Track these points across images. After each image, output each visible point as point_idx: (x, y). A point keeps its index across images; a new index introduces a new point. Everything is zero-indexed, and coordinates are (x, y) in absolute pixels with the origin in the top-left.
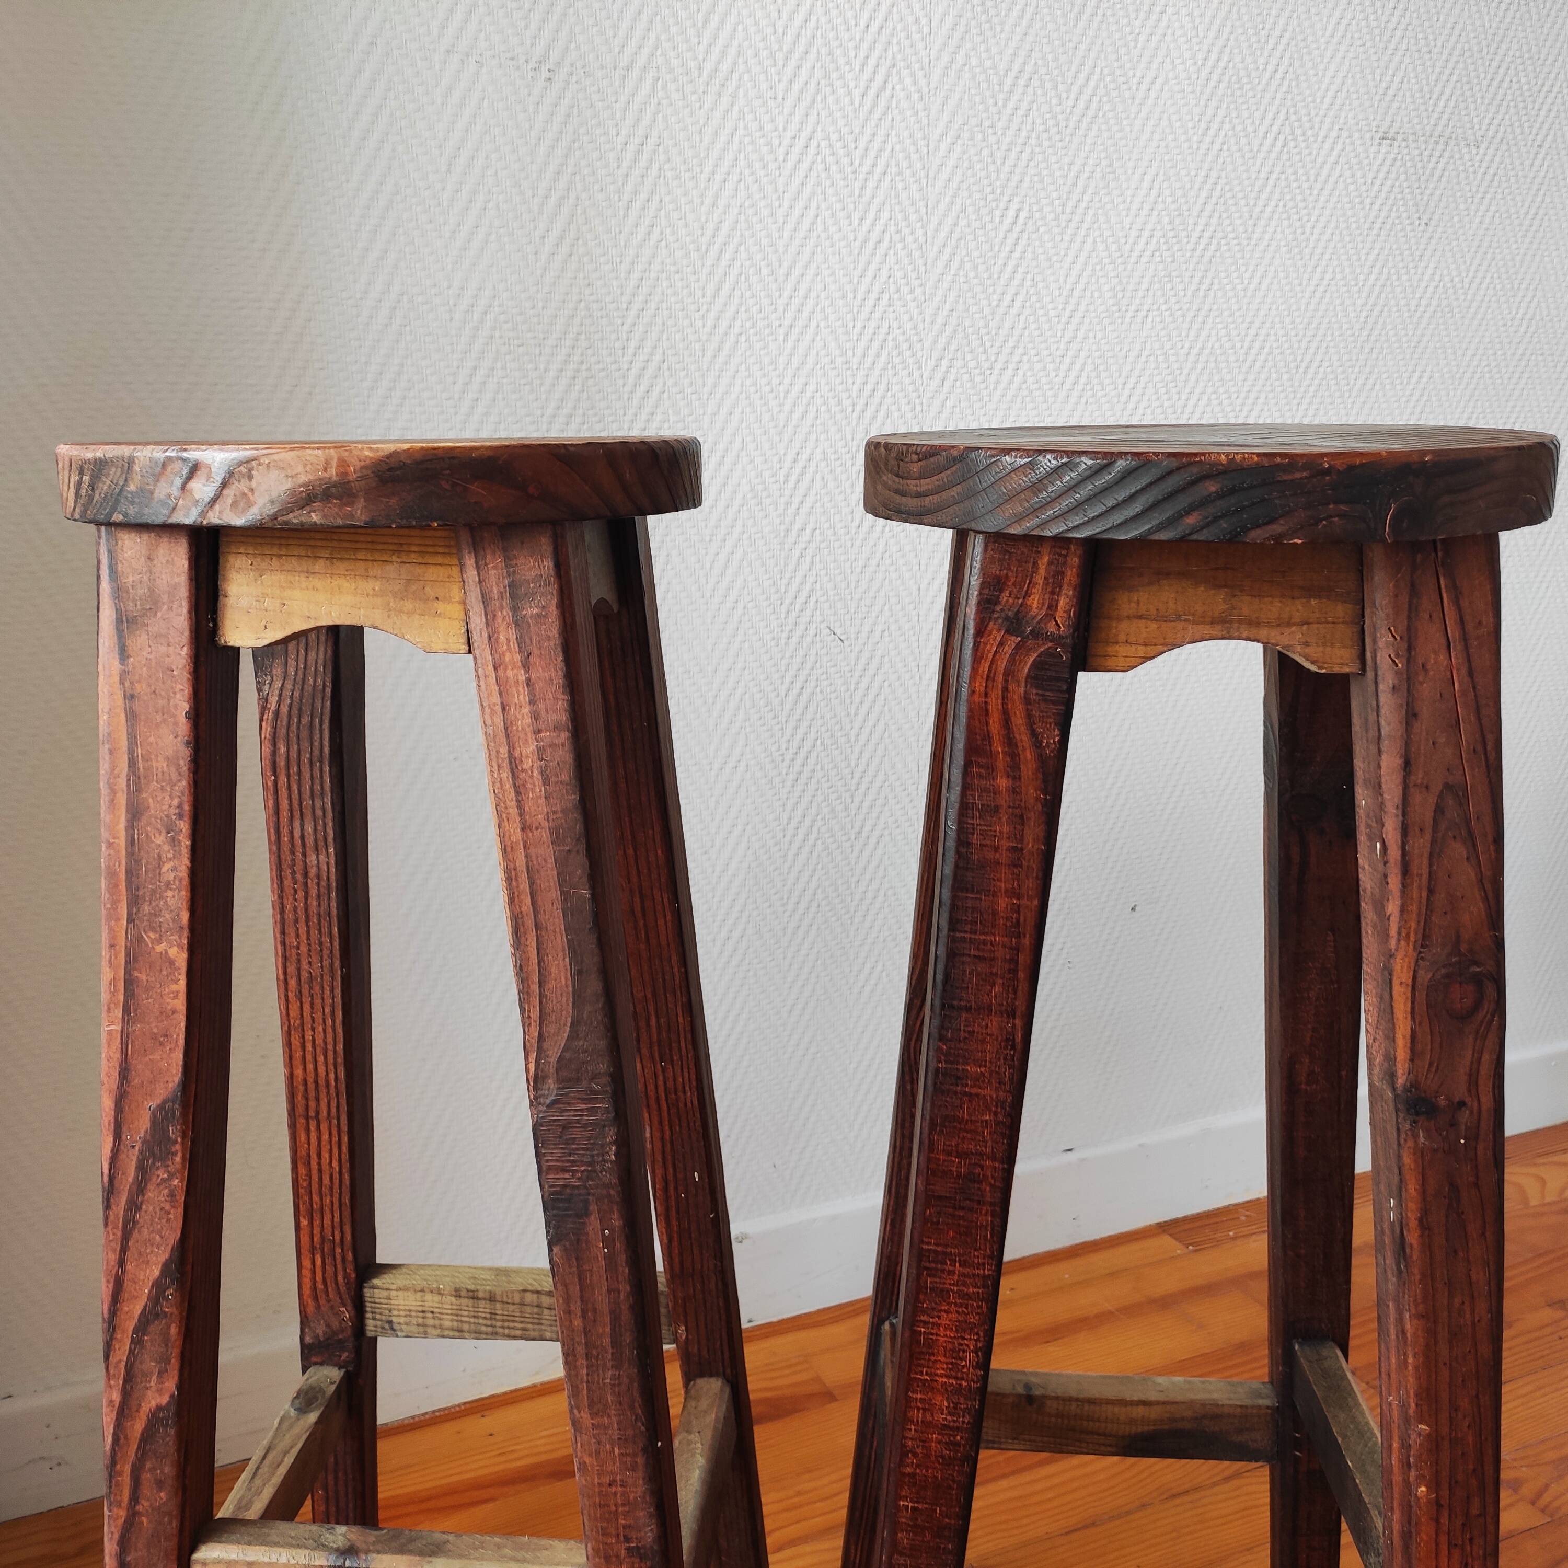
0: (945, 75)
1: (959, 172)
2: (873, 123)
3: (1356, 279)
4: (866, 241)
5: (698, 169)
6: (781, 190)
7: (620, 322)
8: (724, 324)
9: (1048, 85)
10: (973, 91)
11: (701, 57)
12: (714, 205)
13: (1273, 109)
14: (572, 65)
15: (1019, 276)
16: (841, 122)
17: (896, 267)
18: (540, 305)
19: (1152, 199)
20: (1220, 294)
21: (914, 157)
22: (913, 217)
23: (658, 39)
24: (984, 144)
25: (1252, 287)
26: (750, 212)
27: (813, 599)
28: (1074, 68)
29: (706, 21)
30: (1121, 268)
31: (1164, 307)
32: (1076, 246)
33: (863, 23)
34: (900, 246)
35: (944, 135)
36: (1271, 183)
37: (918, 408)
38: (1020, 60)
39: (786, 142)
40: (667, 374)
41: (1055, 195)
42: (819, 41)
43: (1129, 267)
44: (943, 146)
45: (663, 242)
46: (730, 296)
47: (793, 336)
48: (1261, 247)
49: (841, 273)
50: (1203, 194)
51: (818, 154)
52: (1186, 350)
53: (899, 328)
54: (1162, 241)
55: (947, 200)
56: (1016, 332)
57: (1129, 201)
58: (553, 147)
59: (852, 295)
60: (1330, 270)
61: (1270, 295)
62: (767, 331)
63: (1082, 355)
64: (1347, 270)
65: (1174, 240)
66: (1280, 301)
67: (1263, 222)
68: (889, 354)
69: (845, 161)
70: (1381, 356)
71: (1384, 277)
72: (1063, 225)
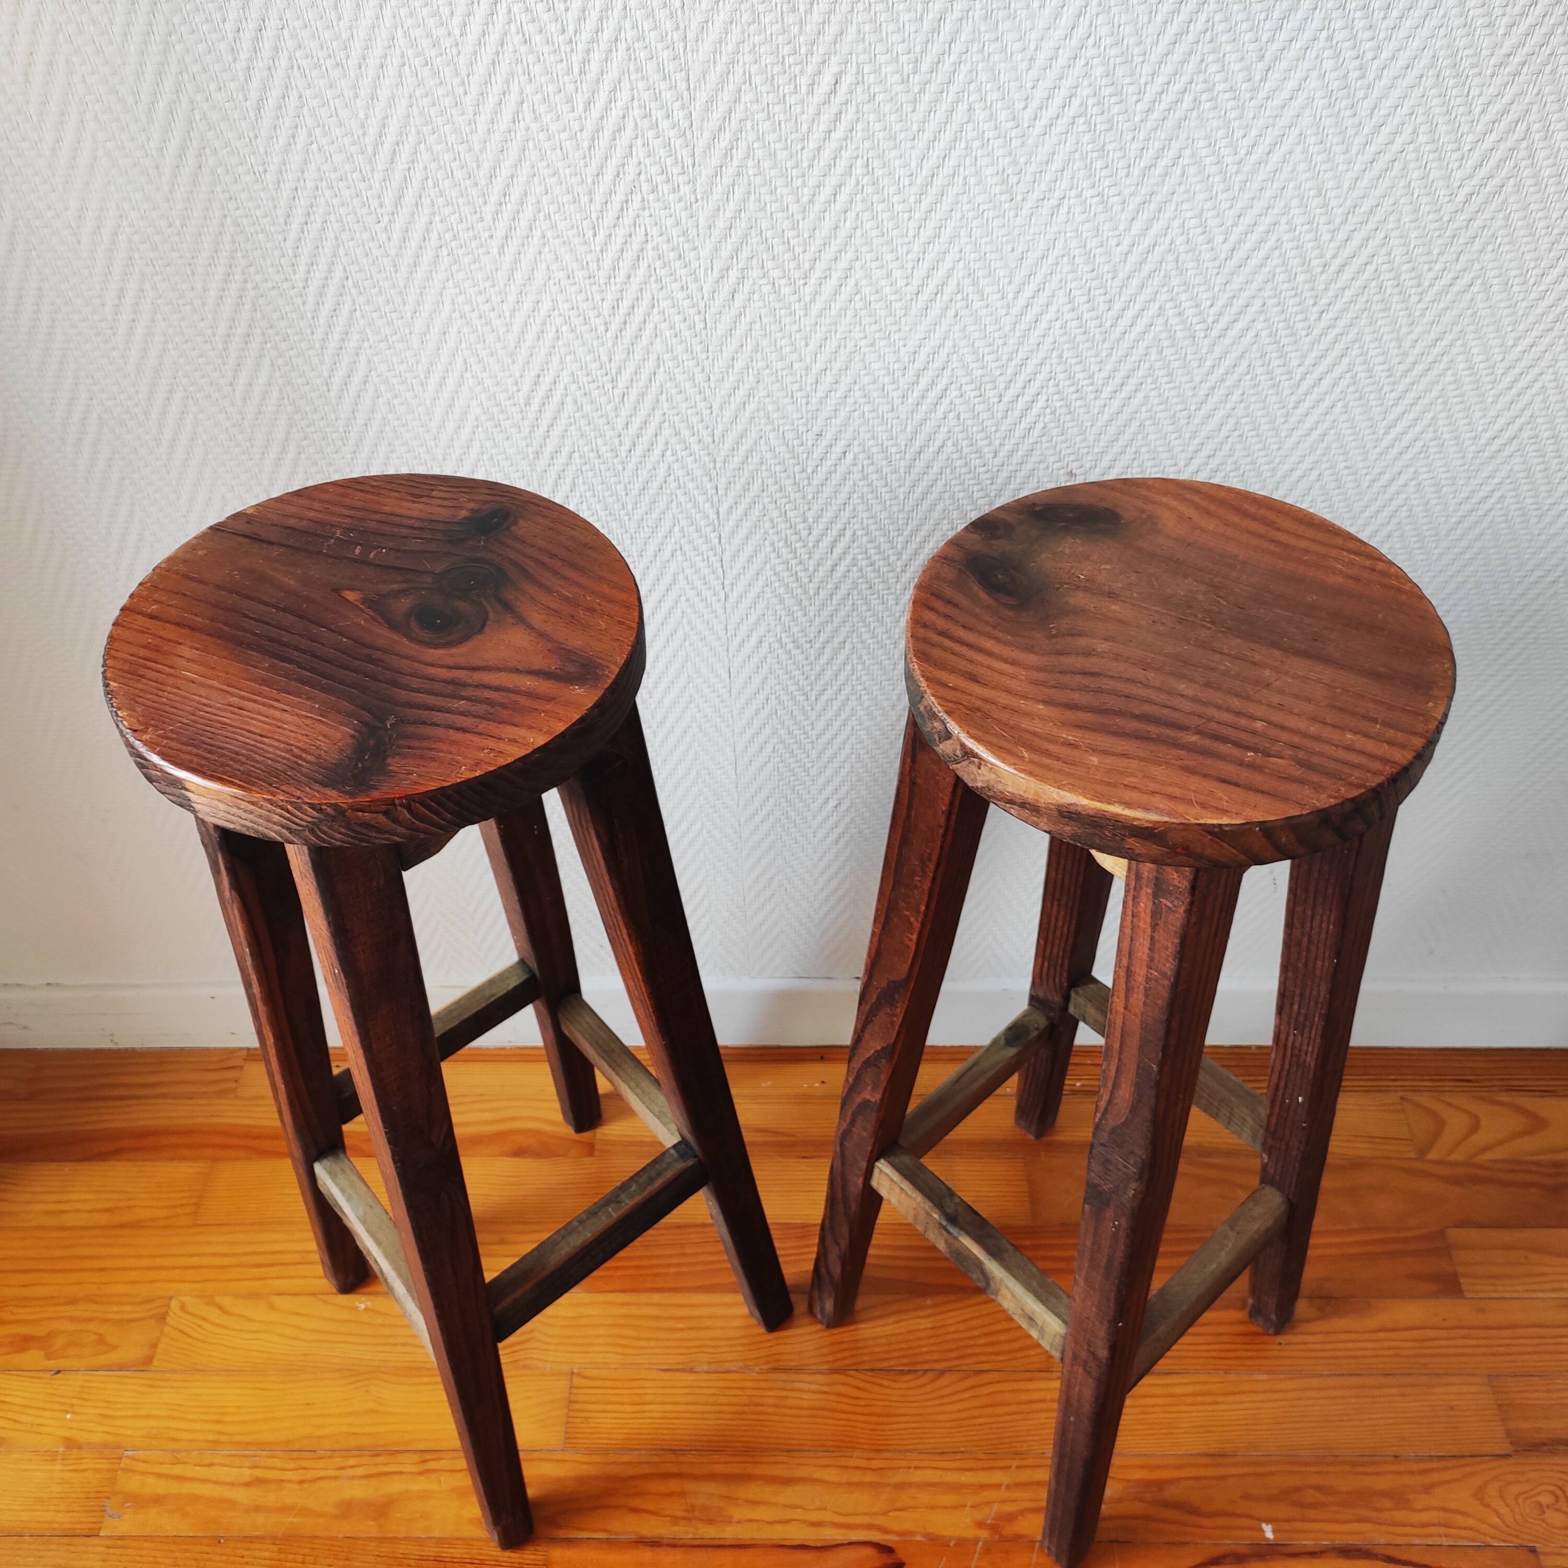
1: (736, 31)
3: (1458, 141)
4: (598, 130)
5: (343, 55)
6: (464, 72)
7: (280, 237)
8: (415, 236)
12: (373, 97)
15: (842, 163)
17: (647, 161)
18: (178, 223)
19: (1075, 41)
20: (1192, 170)
22: (668, 96)
25: (1254, 158)
26: (425, 102)
30: (1016, 143)
31: (1089, 193)
32: (940, 115)
37: (700, 325)
40: (353, 291)
41: (901, 48)
43: (1030, 141)
45: (315, 145)
46: (417, 204)
47: (511, 250)
48: (1277, 102)
49: (567, 171)
50: (1172, 30)
51: (510, 22)
52: (1124, 248)
53: (661, 235)
54: (1091, 102)
55: (720, 68)
56: (842, 233)
57: (1032, 47)
58: (145, 43)
59: (587, 199)
60: (1408, 129)
61: (1287, 169)
62: (474, 244)
63: (949, 258)
64: (1442, 129)
65: (1113, 100)
66: (1304, 177)
67: (1284, 65)
68: (649, 266)
69: (553, 28)
70: (1490, 248)
71: (1516, 136)
72: (916, 89)
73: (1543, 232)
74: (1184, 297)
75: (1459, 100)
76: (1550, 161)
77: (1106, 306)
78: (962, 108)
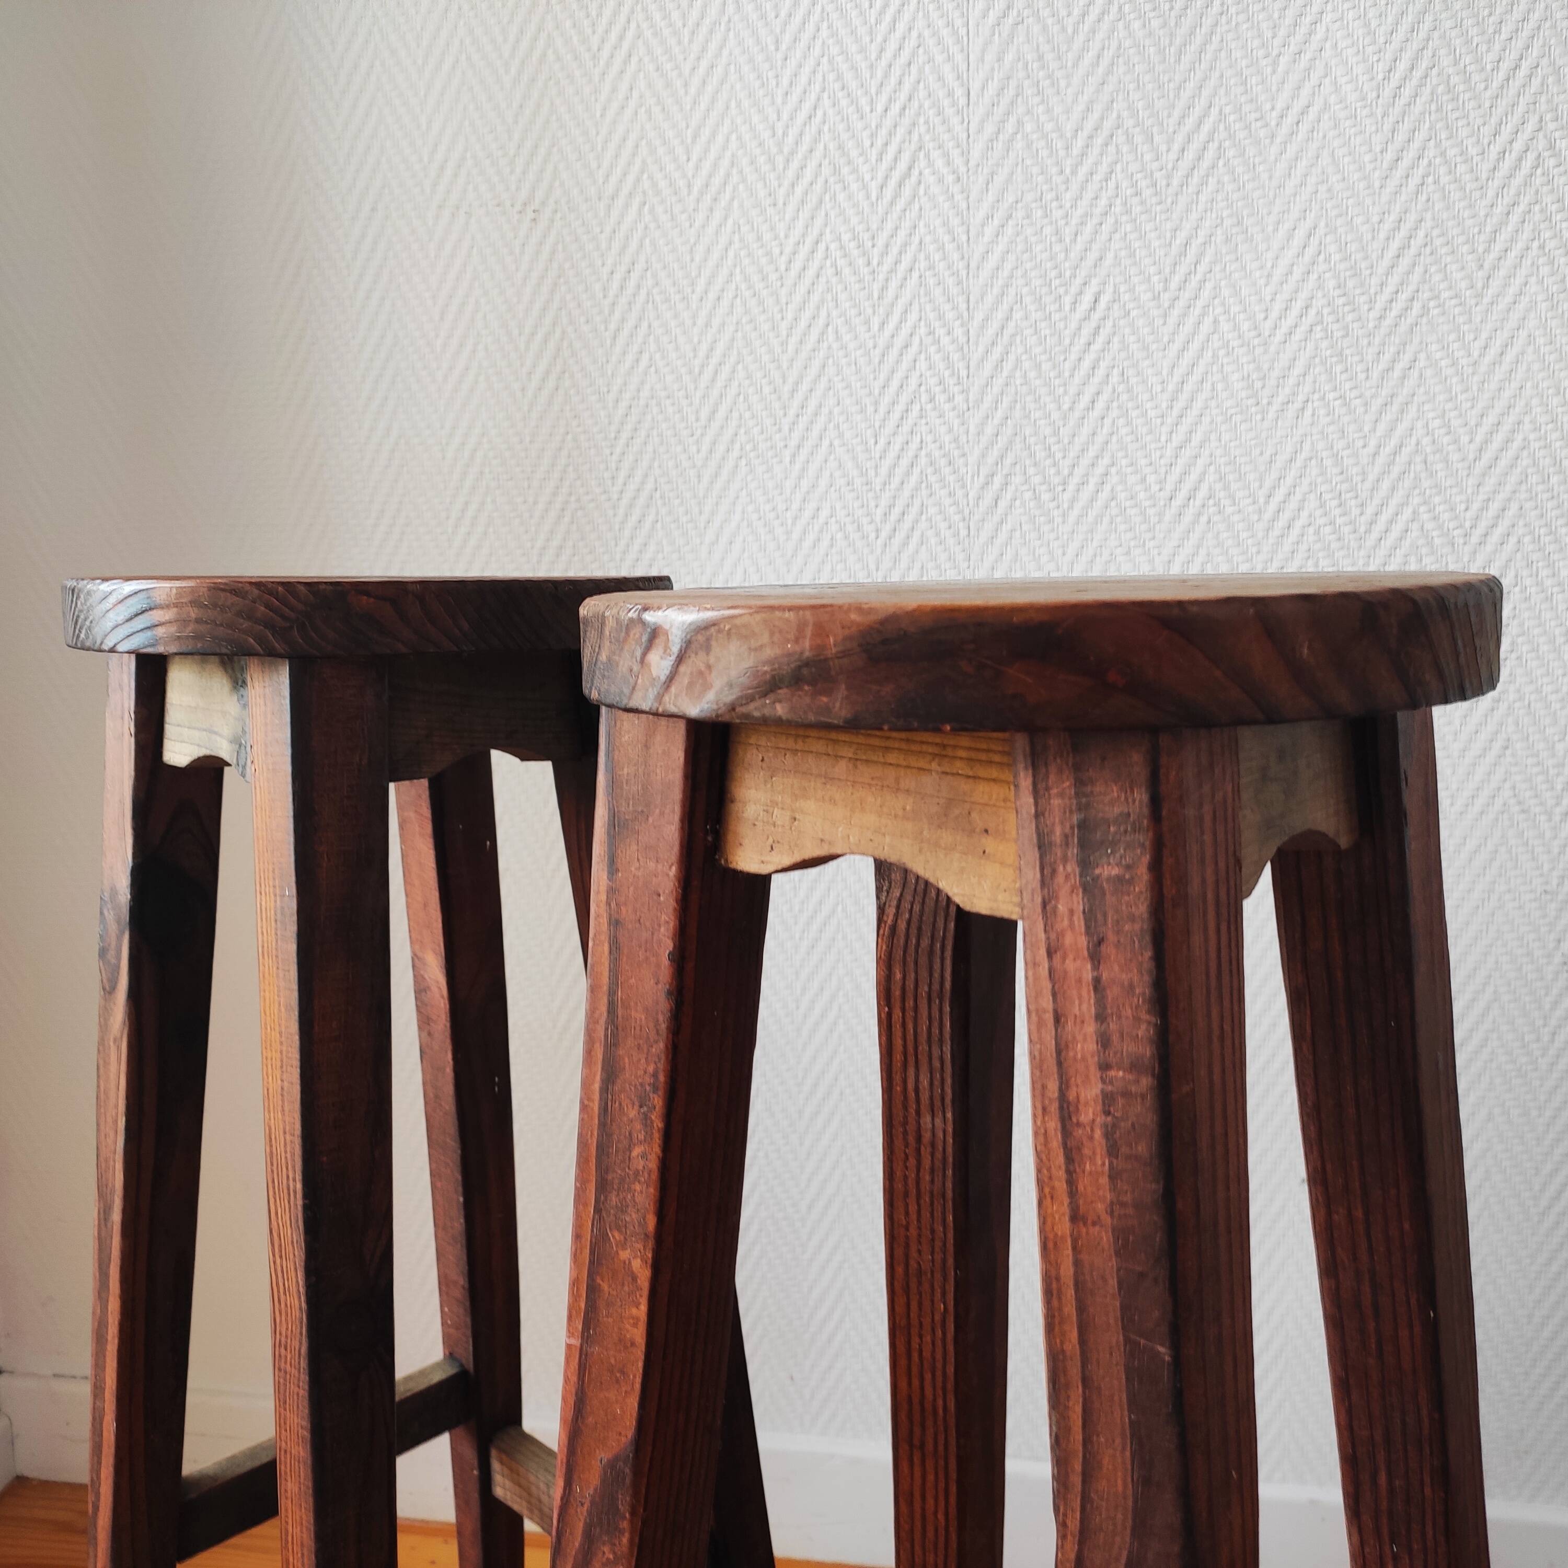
0: (989, 147)
1: (1011, 257)
2: (895, 216)
4: (889, 347)
5: (689, 290)
6: (784, 301)
7: (608, 451)
8: (721, 448)
9: (1138, 139)
10: (1028, 162)
11: (690, 174)
12: (708, 325)
13: (1515, 120)
14: (556, 203)
15: (1101, 372)
16: (854, 220)
17: (929, 373)
18: (528, 439)
19: (1307, 258)
20: (1429, 372)
21: (949, 247)
22: (950, 315)
23: (644, 162)
24: (1046, 221)
25: (1487, 359)
26: (748, 328)
28: (1176, 113)
29: (695, 136)
30: (1258, 351)
31: (1331, 396)
32: (1187, 328)
33: (880, 108)
34: (932, 349)
35: (989, 217)
36: (1514, 219)
37: (963, 533)
38: (1096, 115)
39: (788, 250)
40: (659, 502)
41: (1152, 270)
42: (826, 136)
43: (1272, 349)
44: (989, 231)
45: (653, 368)
46: (727, 418)
47: (802, 458)
48: (1502, 306)
49: (859, 384)
50: (1395, 245)
51: (827, 257)
52: (1371, 449)
53: (935, 442)
54: (1325, 311)
55: (996, 290)
56: (1099, 439)
57: (1269, 265)
58: (539, 284)
59: (872, 409)
61: (1522, 369)
62: (770, 454)
63: (1200, 462)
65: (1347, 308)
66: (1541, 375)
67: (1502, 272)
68: (922, 472)
69: (861, 261)
72: (1166, 305)
74: (1437, 500)
77: (1358, 511)
78: (1208, 321)
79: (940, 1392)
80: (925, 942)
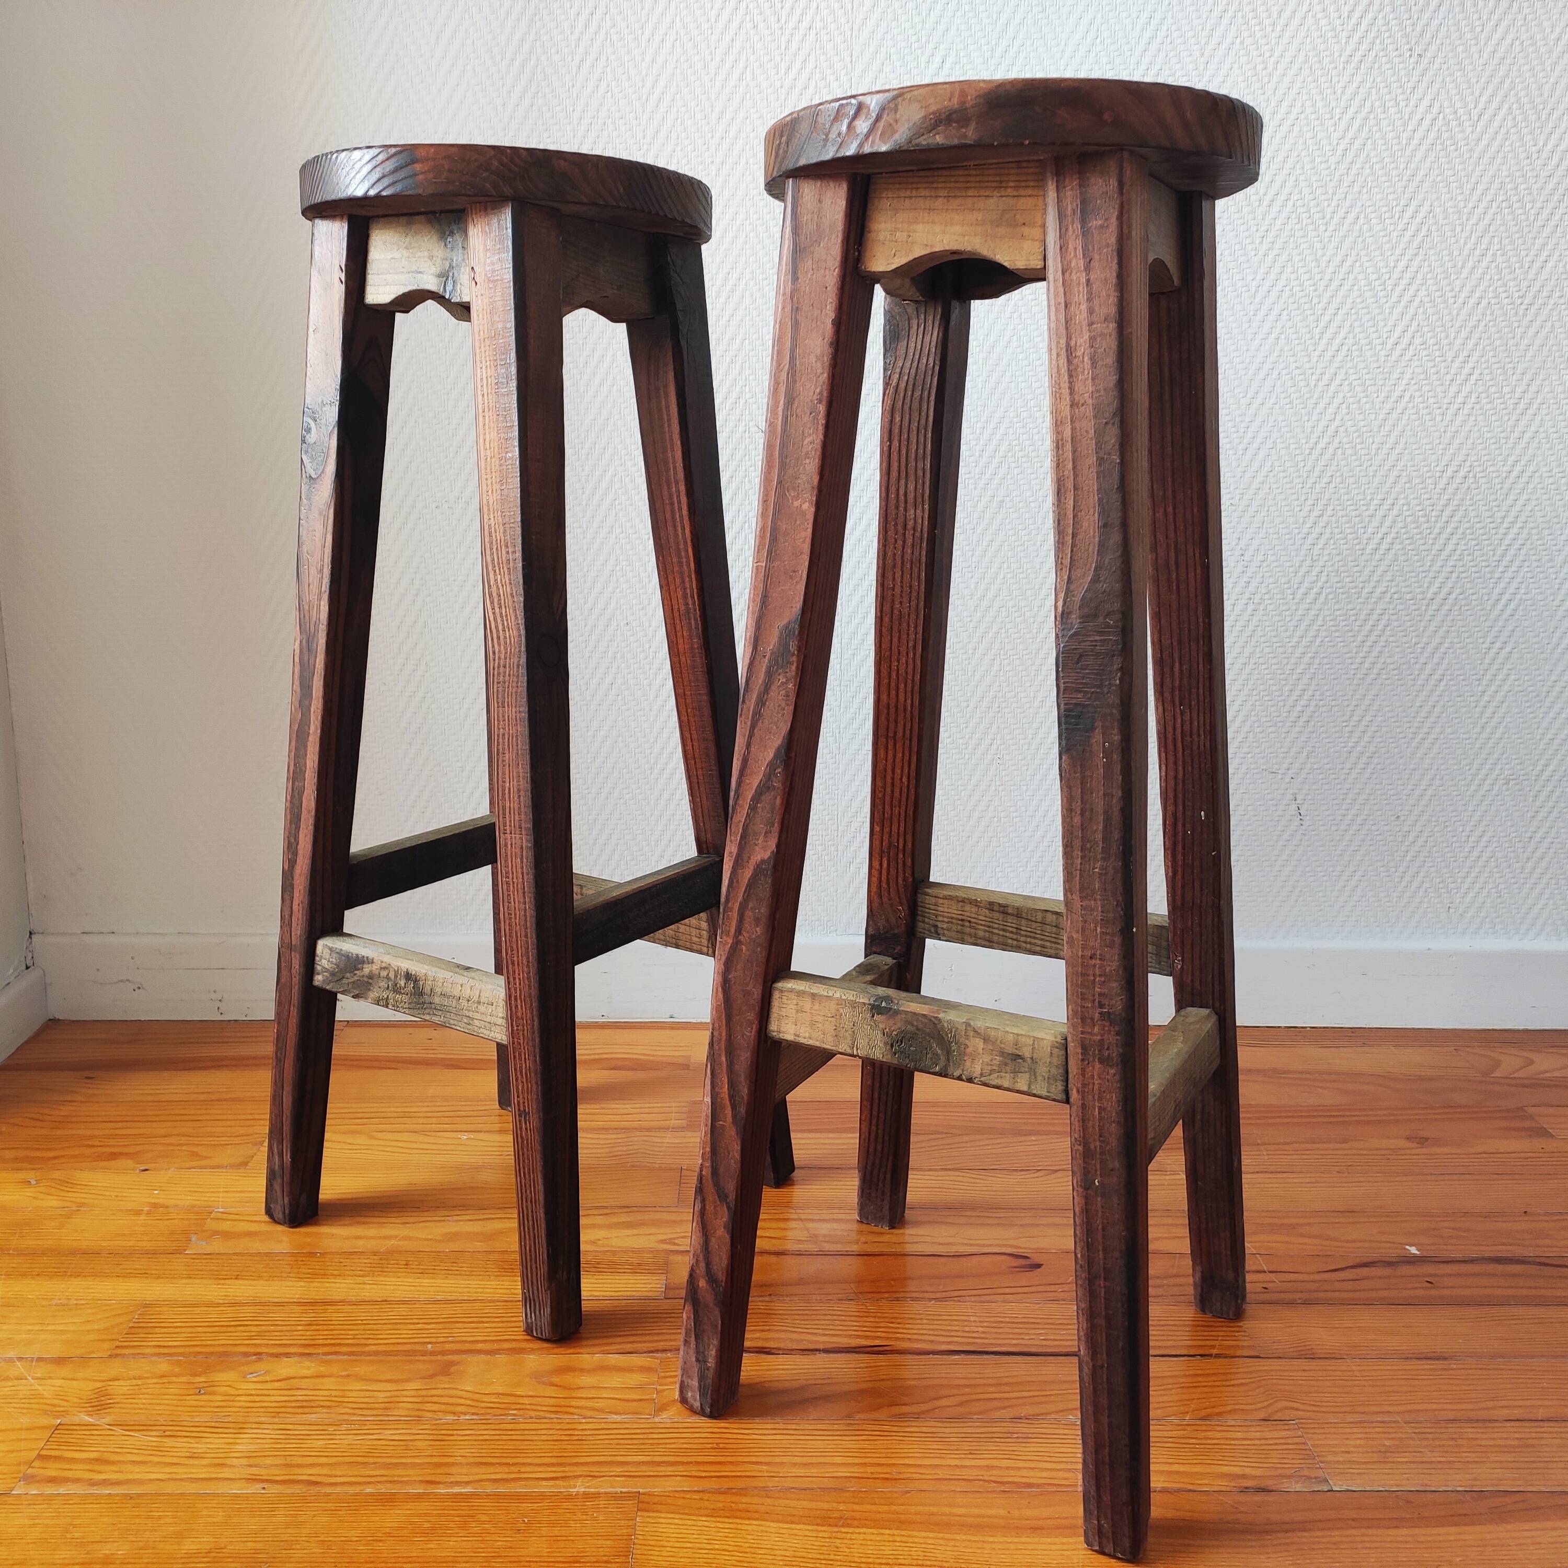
1: (883, 25)
3: (1331, 112)
5: (640, 32)
6: (713, 46)
12: (653, 61)
19: (1089, 41)
21: (839, 12)
26: (686, 65)
27: (742, 401)
36: (1225, 21)
41: (983, 41)
45: (610, 93)
50: (1147, 35)
51: (747, 14)
55: (872, 49)
57: (1063, 43)
58: (518, 20)
60: (1299, 104)
64: (1320, 104)
69: (772, 19)
70: (1365, 190)
71: (1366, 110)
72: (992, 68)
73: (1397, 179)
75: (1327, 85)
76: (1391, 128)
79: (909, 694)
80: (917, 394)
